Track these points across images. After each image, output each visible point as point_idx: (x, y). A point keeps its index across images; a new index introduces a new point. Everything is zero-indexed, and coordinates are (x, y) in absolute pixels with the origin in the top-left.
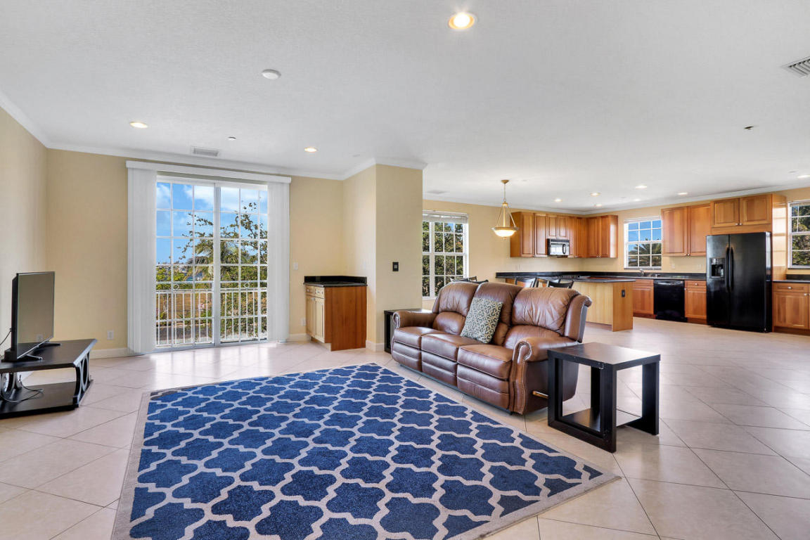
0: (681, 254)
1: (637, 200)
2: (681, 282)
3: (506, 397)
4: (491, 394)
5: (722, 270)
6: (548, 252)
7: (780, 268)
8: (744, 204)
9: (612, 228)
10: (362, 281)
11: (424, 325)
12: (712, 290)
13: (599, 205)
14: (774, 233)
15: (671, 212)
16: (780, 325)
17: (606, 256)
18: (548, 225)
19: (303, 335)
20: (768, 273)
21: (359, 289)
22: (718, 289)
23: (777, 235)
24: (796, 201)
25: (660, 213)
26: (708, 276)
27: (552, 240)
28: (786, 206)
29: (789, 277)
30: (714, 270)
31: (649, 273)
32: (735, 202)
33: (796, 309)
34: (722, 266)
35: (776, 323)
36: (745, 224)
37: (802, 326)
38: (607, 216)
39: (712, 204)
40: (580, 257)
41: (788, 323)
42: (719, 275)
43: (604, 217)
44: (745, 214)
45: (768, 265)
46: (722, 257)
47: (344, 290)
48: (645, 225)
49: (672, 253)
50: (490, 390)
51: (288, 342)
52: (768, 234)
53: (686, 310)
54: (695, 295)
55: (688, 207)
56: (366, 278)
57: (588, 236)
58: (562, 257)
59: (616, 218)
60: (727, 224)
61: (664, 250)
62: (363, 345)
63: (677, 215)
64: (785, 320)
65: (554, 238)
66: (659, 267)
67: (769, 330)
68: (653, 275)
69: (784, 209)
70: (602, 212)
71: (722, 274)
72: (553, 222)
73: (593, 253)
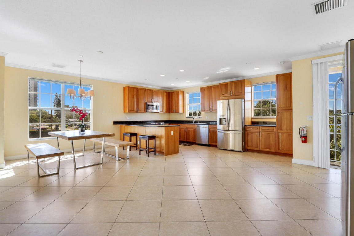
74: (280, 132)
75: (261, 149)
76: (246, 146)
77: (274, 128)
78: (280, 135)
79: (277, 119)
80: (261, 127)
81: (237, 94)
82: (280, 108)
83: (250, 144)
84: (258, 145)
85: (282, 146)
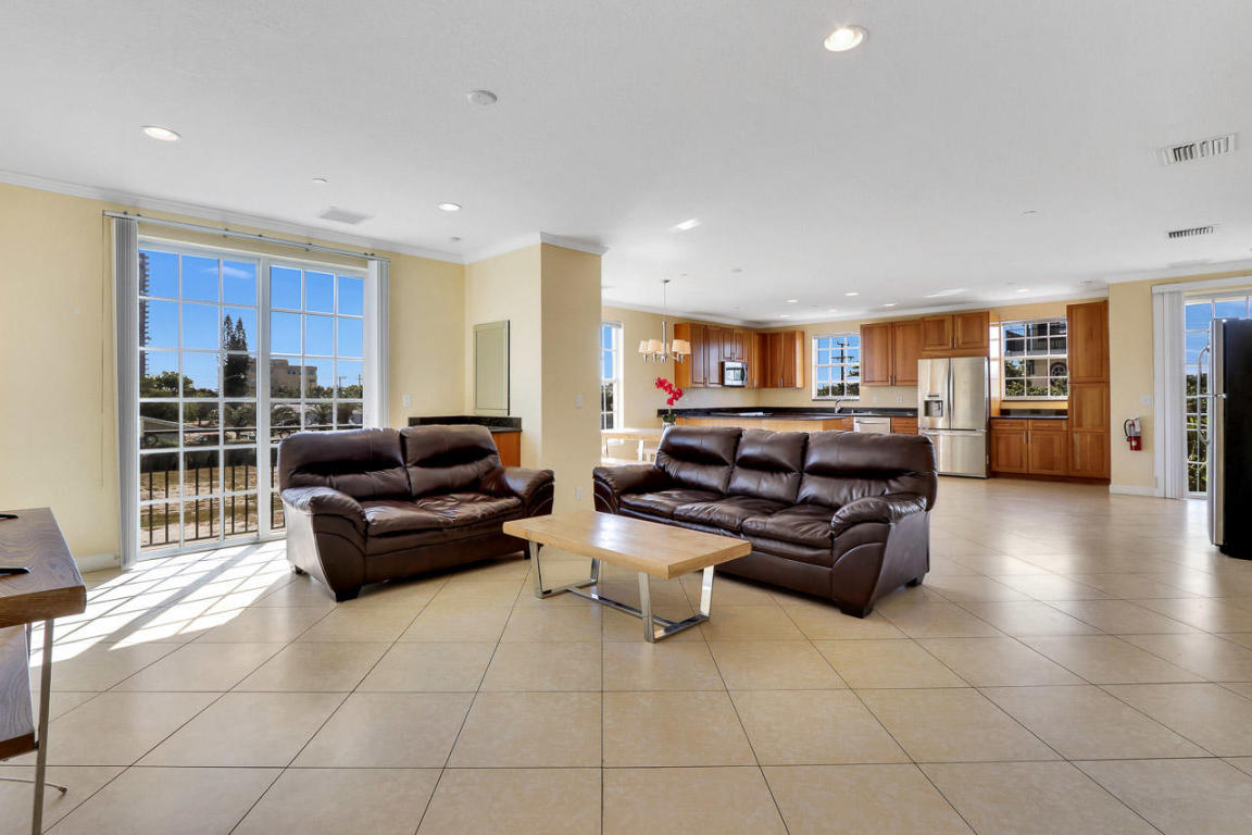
74: (1076, 432)
75: (1031, 471)
76: (994, 464)
77: (1064, 423)
78: (1077, 437)
79: (1070, 402)
80: (1030, 422)
81: (967, 346)
82: (1077, 380)
83: (1002, 460)
84: (1025, 460)
85: (1083, 461)
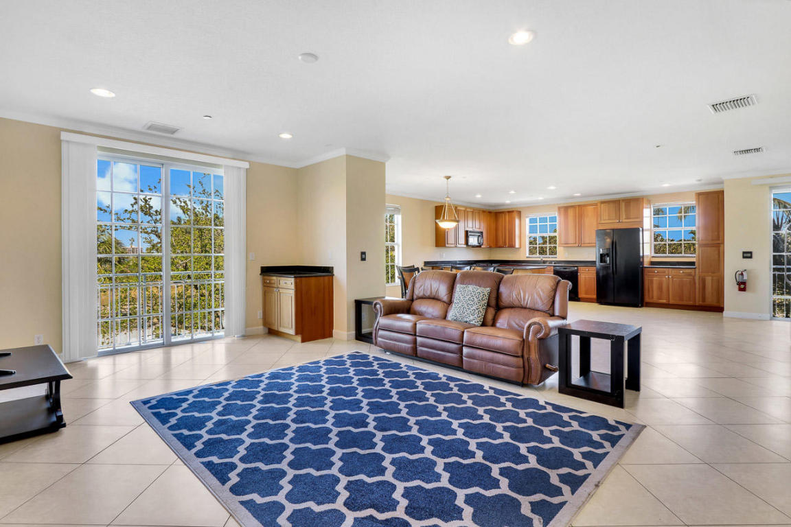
0: (574, 245)
1: (541, 198)
2: (576, 268)
3: (521, 371)
4: (505, 370)
5: (608, 258)
6: (467, 242)
7: (647, 256)
8: (623, 205)
9: (517, 221)
10: (328, 271)
11: (403, 312)
12: (601, 274)
13: (508, 202)
14: (644, 228)
15: (565, 209)
16: (651, 301)
17: (512, 246)
18: (466, 218)
19: (260, 328)
20: (641, 260)
21: (326, 278)
22: (605, 273)
23: (646, 230)
24: (657, 204)
25: (557, 209)
26: (597, 263)
27: (470, 232)
28: (650, 208)
29: (652, 263)
30: (602, 257)
31: (547, 261)
32: (616, 203)
33: (660, 288)
34: (608, 255)
35: (647, 299)
36: (624, 221)
37: (664, 301)
38: (513, 211)
39: (599, 205)
40: (490, 247)
41: (655, 300)
42: (605, 262)
43: (510, 212)
44: (624, 213)
45: (641, 254)
46: (608, 247)
47: (313, 280)
48: (543, 220)
49: (566, 245)
50: (503, 367)
51: (246, 337)
52: (641, 229)
53: (579, 291)
54: (587, 278)
55: (579, 206)
56: (332, 268)
57: (497, 230)
58: (477, 246)
59: (519, 213)
60: (611, 221)
61: (560, 240)
62: (331, 335)
63: (571, 212)
64: (653, 297)
65: (471, 230)
66: (555, 256)
67: (642, 306)
68: (551, 262)
69: (649, 210)
70: (510, 208)
71: (608, 262)
72: (470, 214)
73: (501, 243)
